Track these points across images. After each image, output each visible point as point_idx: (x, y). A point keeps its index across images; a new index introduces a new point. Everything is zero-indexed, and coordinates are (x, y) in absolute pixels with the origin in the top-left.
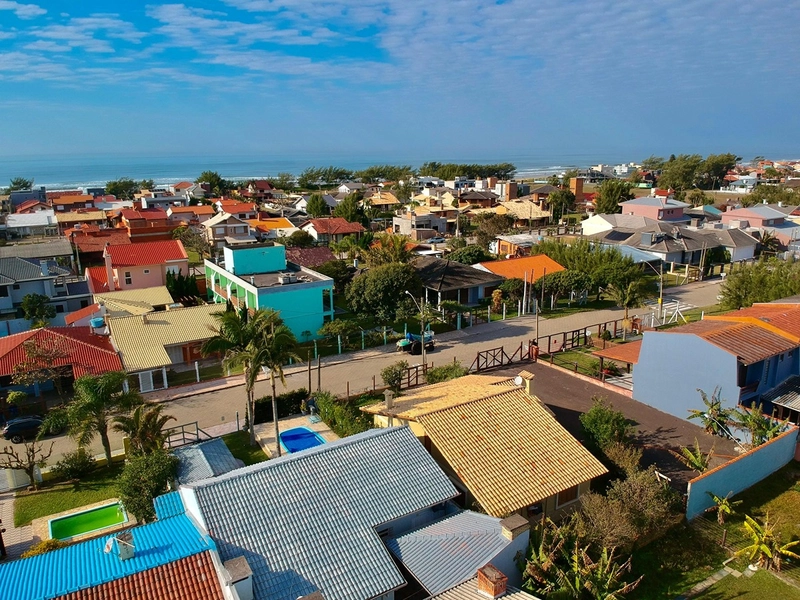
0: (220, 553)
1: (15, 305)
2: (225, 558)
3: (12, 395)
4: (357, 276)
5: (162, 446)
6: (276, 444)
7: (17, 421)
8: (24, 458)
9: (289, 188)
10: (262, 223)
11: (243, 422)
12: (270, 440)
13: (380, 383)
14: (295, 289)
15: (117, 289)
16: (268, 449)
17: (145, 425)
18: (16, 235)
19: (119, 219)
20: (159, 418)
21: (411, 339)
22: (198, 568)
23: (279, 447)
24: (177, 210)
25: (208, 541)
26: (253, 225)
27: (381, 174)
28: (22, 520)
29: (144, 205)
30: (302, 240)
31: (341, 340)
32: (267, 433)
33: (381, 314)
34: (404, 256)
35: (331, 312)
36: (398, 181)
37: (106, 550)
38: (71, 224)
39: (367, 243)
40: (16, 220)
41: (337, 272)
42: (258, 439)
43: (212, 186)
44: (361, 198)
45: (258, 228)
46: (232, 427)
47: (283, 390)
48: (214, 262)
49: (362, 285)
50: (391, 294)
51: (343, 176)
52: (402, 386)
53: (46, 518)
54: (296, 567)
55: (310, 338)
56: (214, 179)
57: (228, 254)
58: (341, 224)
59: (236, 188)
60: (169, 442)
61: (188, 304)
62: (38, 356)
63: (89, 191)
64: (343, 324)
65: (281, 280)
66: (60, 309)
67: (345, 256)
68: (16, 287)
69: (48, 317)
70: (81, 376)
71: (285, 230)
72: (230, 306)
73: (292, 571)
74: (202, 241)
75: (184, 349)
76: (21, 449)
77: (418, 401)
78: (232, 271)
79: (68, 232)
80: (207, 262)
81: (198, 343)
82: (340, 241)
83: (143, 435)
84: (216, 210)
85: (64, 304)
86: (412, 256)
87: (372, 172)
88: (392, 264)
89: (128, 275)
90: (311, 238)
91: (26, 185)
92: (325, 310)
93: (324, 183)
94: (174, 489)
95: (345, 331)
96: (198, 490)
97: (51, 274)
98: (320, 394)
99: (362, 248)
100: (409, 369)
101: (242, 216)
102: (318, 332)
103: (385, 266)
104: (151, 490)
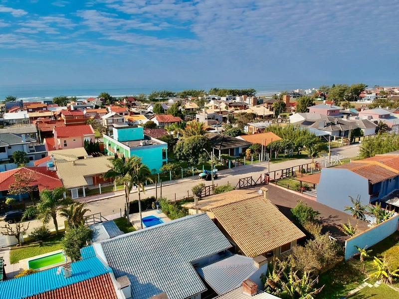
0: (115, 274)
1: (9, 157)
2: (117, 277)
3: (8, 200)
4: (179, 142)
5: (84, 224)
6: (140, 223)
7: (11, 212)
8: (14, 229)
9: (144, 101)
10: (131, 117)
11: (123, 213)
12: (137, 222)
13: (191, 194)
14: (148, 148)
15: (59, 149)
16: (135, 226)
17: (76, 214)
18: (8, 123)
19: (60, 115)
20: (82, 210)
21: (206, 173)
22: (104, 282)
23: (142, 224)
24: (88, 111)
25: (109, 269)
26: (127, 118)
27: (190, 94)
28: (14, 261)
29: (72, 109)
30: (151, 126)
31: (172, 173)
32: (135, 218)
33: (191, 161)
34: (202, 133)
35: (166, 160)
36: (198, 97)
37: (58, 273)
38: (36, 118)
39: (183, 126)
40: (8, 116)
41: (169, 140)
42: (131, 221)
43: (106, 99)
44: (179, 105)
45: (129, 120)
46: (118, 216)
47: (144, 196)
48: (108, 136)
49: (182, 146)
50: (196, 151)
51: (170, 95)
52: (202, 196)
53: (26, 259)
54: (152, 282)
55: (156, 173)
56: (107, 96)
57: (115, 131)
58: (170, 117)
59: (118, 101)
60: (87, 223)
61: (95, 156)
62: (22, 181)
63: (45, 102)
64: (172, 165)
65: (141, 144)
66: (31, 159)
67: (172, 133)
68: (10, 147)
69: (25, 162)
70: (42, 190)
71: (143, 120)
72: (116, 156)
73: (150, 283)
74: (101, 126)
75: (94, 178)
76: (13, 226)
77: (210, 202)
78: (117, 139)
79: (35, 122)
80: (104, 136)
81: (101, 174)
82: (170, 126)
83: (75, 218)
84: (108, 111)
85: (33, 156)
86: (206, 133)
87: (185, 93)
88: (196, 136)
89: (65, 141)
90: (155, 124)
91: (13, 99)
92: (163, 158)
93: (161, 98)
94: (89, 245)
95: (173, 169)
96: (103, 244)
97: (27, 141)
98: (161, 199)
99: (181, 128)
100: (205, 187)
101: (121, 114)
102: (160, 169)
103: (193, 137)
104: (79, 245)
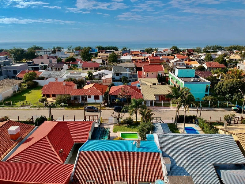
0: (163, 155)
1: (120, 79)
2: (163, 156)
3: (117, 100)
4: (220, 82)
5: (150, 121)
6: (183, 130)
7: (117, 107)
8: (117, 115)
9: (199, 52)
10: (189, 62)
11: (174, 121)
12: (181, 128)
13: (223, 120)
14: (196, 83)
15: (144, 78)
16: (180, 131)
17: (147, 114)
18: (122, 61)
19: (147, 59)
20: (151, 113)
21: (238, 107)
22: (156, 156)
23: (184, 131)
24: (163, 57)
25: (160, 151)
26: (185, 63)
27: (235, 48)
28: (115, 131)
29: (154, 55)
30: (201, 69)
31: (210, 103)
32: (181, 126)
33: (227, 96)
34: (240, 77)
35: (208, 93)
36: (242, 51)
37: (133, 143)
38: (135, 60)
39: (226, 71)
40: (123, 58)
41: (212, 80)
42: (178, 127)
43: (175, 50)
44: (225, 56)
45: (187, 64)
46: (170, 122)
47: (188, 114)
48: (172, 73)
49: (221, 85)
50: (232, 90)
51: (220, 48)
52: (231, 123)
53: (120, 132)
54: (184, 167)
55: (199, 100)
56: (175, 48)
57: (177, 70)
58: (216, 64)
59: (182, 51)
60: (152, 121)
61: (162, 84)
62: (124, 92)
63: (141, 51)
64: (212, 98)
65: (192, 80)
66: (130, 81)
67: (216, 75)
68: (121, 74)
69: (127, 83)
70: (133, 98)
71: (196, 65)
72: (175, 86)
73: (183, 168)
74: (169, 66)
75: (160, 97)
76: (117, 114)
77: (237, 128)
78: (177, 76)
79: (134, 62)
80: (170, 73)
81: (164, 95)
82: (215, 70)
83: (146, 117)
84: (175, 58)
85: (131, 80)
86: (243, 78)
87: (231, 47)
88: (235, 79)
89: (148, 74)
90: (205, 68)
91: (126, 49)
92: (206, 92)
93: (212, 51)
94: (152, 134)
95: (212, 100)
96: (159, 135)
97: (129, 72)
98: (200, 118)
99: (224, 73)
100: (235, 117)
101: (183, 60)
102: (202, 99)
103: (232, 80)
104: (146, 132)
